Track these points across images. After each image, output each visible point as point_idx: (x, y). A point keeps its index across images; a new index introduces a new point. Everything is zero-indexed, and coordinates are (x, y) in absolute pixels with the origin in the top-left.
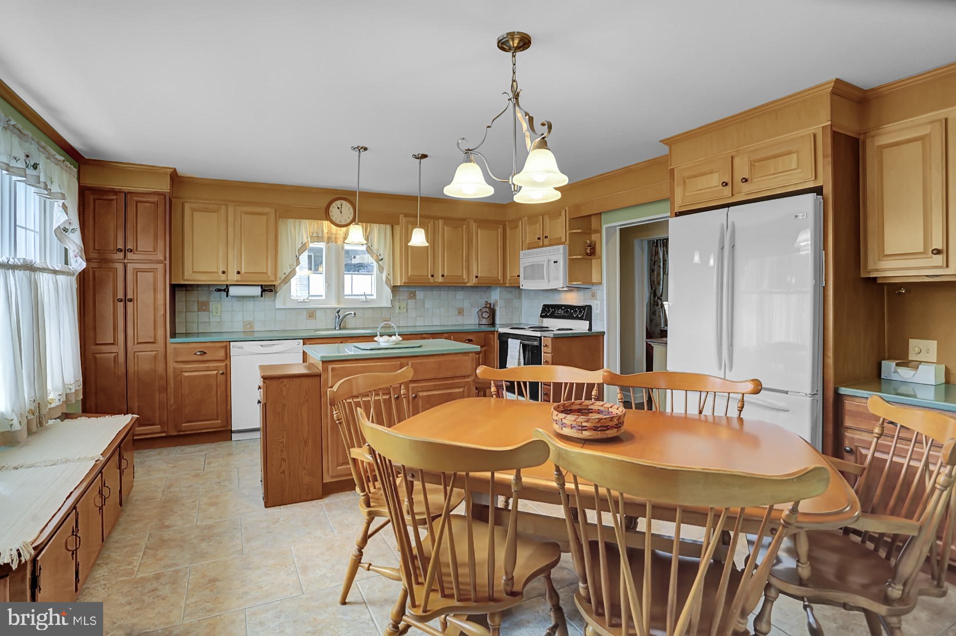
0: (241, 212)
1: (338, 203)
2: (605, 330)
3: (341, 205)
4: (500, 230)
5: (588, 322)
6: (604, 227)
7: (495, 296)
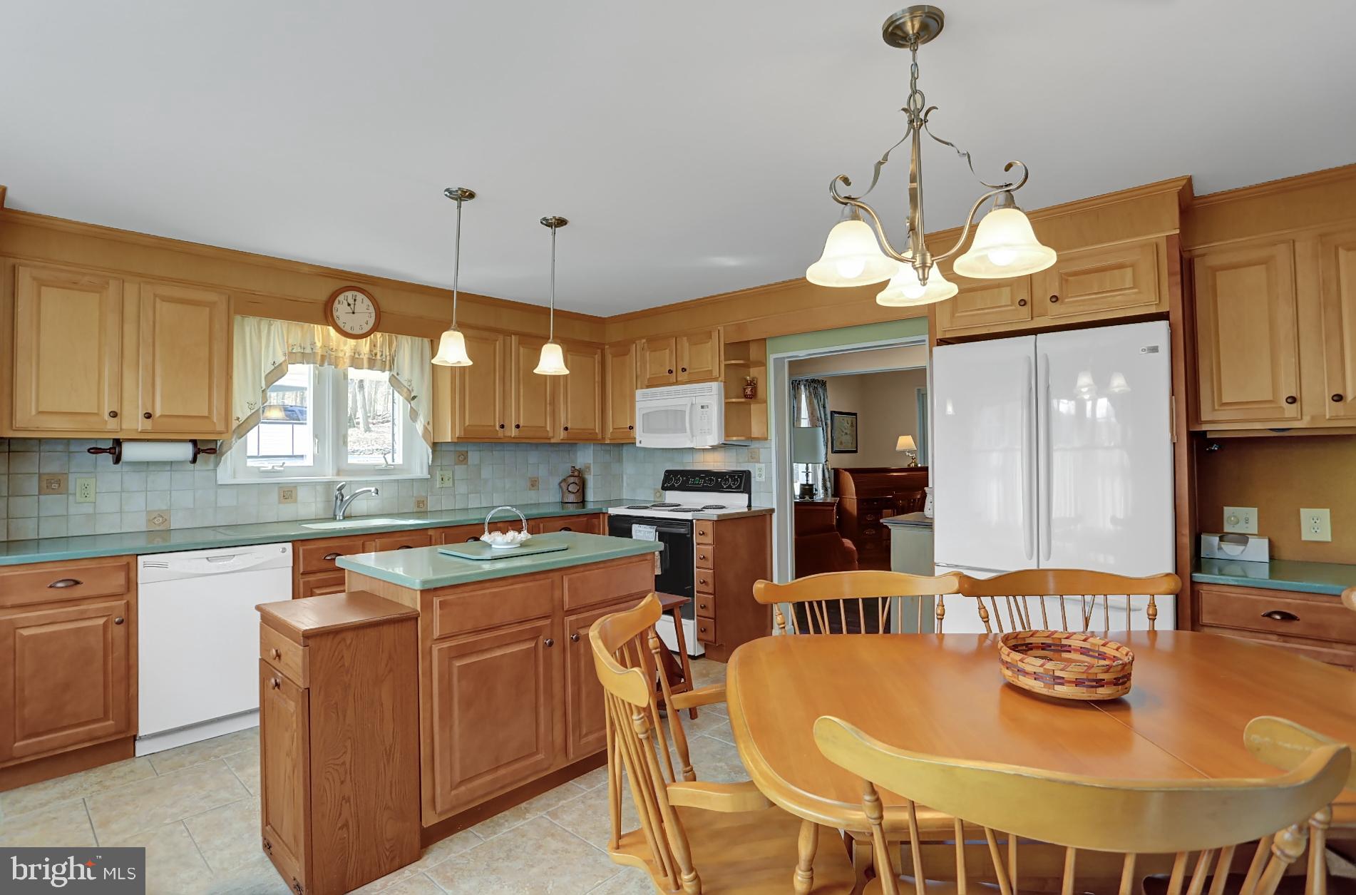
0: (155, 296)
1: (350, 294)
2: (775, 506)
3: (355, 300)
4: (597, 357)
5: (747, 495)
6: (771, 358)
7: (585, 458)
